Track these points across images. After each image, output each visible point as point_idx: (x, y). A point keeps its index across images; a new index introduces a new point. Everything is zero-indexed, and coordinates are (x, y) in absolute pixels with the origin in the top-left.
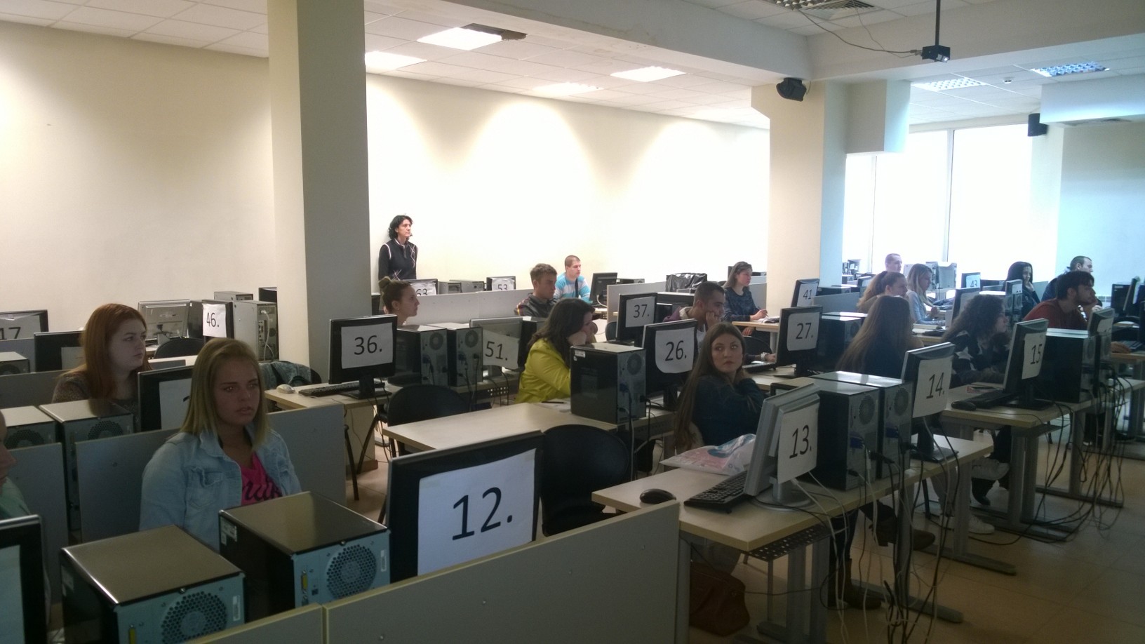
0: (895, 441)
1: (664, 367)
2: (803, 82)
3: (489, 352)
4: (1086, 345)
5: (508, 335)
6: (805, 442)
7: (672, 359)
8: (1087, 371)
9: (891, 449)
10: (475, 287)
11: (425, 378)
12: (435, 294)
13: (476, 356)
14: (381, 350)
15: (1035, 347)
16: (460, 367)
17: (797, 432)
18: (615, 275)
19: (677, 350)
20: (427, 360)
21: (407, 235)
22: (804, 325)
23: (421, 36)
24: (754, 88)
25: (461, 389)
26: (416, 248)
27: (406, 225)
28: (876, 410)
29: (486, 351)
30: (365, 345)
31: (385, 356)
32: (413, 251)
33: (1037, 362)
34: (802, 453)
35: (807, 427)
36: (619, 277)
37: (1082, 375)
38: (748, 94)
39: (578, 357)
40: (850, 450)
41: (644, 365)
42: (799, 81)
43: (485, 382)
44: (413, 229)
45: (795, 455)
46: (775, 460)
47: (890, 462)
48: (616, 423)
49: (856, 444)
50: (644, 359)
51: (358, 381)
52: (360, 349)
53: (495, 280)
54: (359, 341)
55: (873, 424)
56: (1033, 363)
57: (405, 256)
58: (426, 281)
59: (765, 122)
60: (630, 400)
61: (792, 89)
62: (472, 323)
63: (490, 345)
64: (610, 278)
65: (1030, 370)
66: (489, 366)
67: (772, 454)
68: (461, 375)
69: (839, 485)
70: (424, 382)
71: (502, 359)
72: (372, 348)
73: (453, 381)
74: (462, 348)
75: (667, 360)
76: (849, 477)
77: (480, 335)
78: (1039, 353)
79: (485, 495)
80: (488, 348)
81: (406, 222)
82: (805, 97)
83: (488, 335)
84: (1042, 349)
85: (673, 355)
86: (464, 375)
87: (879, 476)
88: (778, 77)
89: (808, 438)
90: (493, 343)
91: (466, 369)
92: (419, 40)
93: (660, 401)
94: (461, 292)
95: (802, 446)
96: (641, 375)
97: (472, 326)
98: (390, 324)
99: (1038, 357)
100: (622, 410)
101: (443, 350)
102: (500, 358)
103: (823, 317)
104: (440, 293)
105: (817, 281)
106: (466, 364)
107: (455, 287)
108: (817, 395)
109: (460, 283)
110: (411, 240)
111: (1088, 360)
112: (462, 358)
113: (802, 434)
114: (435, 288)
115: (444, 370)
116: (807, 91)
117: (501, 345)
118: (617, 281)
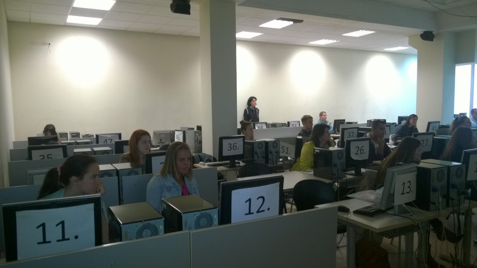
0: (455, 190)
1: (354, 157)
2: (433, 33)
3: (283, 151)
5: (291, 144)
6: (409, 189)
7: (358, 154)
9: (453, 194)
10: (283, 125)
11: (256, 161)
12: (266, 128)
13: (277, 152)
14: (238, 149)
16: (270, 156)
17: (404, 183)
18: (344, 120)
19: (361, 150)
20: (256, 153)
21: (254, 105)
22: (425, 141)
23: (260, 24)
24: (409, 36)
25: (270, 165)
26: (258, 110)
27: (254, 101)
28: (446, 176)
29: (281, 150)
30: (232, 147)
31: (240, 151)
32: (257, 111)
34: (407, 193)
35: (410, 182)
36: (346, 121)
38: (407, 39)
39: (316, 152)
40: (432, 193)
41: (345, 155)
42: (431, 32)
43: (281, 163)
44: (257, 102)
45: (403, 194)
46: (393, 195)
47: (453, 199)
48: (332, 180)
49: (435, 190)
50: (344, 153)
51: (229, 161)
52: (230, 148)
53: (291, 123)
54: (230, 145)
55: (445, 182)
57: (254, 113)
58: (262, 123)
59: (415, 51)
60: (338, 171)
61: (427, 36)
62: (275, 139)
63: (283, 148)
64: (342, 122)
66: (283, 156)
67: (392, 192)
68: (270, 160)
69: (427, 209)
70: (255, 162)
71: (288, 153)
72: (235, 148)
73: (267, 162)
74: (271, 148)
75: (356, 154)
76: (431, 205)
77: (278, 143)
79: (258, 199)
80: (282, 149)
81: (254, 100)
82: (434, 39)
83: (282, 144)
85: (359, 152)
86: (272, 160)
87: (448, 205)
88: (421, 31)
89: (410, 187)
90: (284, 147)
91: (272, 157)
92: (260, 26)
93: (353, 172)
94: (276, 127)
95: (407, 190)
96: (344, 160)
97: (275, 140)
98: (242, 139)
100: (335, 174)
101: (263, 149)
102: (287, 153)
103: (435, 137)
104: (268, 128)
105: (439, 122)
106: (272, 155)
107: (274, 125)
108: (415, 168)
109: (276, 124)
110: (256, 107)
112: (271, 152)
113: (407, 185)
114: (266, 126)
115: (264, 157)
116: (435, 37)
117: (288, 148)
118: (345, 123)
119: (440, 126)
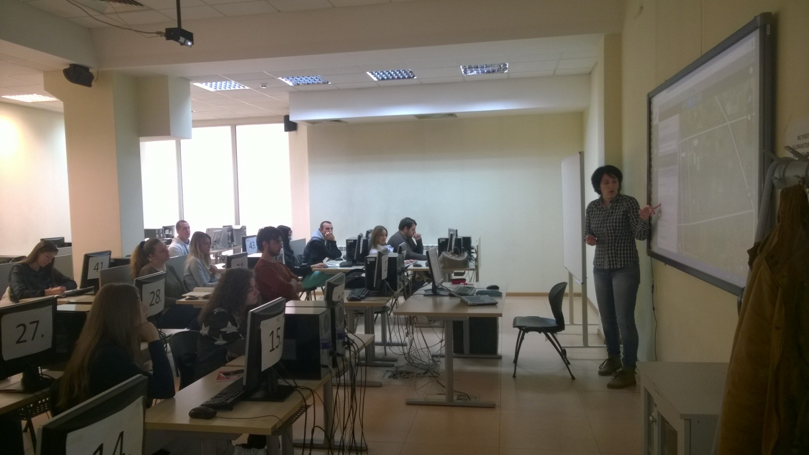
2: (91, 70)
4: (322, 319)
8: (325, 346)
15: (272, 333)
24: (44, 72)
33: (277, 347)
37: (321, 351)
38: (40, 78)
42: (86, 69)
56: (273, 349)
61: (79, 75)
65: (269, 358)
78: (278, 337)
82: (93, 83)
84: (281, 333)
88: (63, 63)
99: (278, 342)
105: (109, 253)
111: (325, 335)
116: (95, 79)
119: (111, 261)
